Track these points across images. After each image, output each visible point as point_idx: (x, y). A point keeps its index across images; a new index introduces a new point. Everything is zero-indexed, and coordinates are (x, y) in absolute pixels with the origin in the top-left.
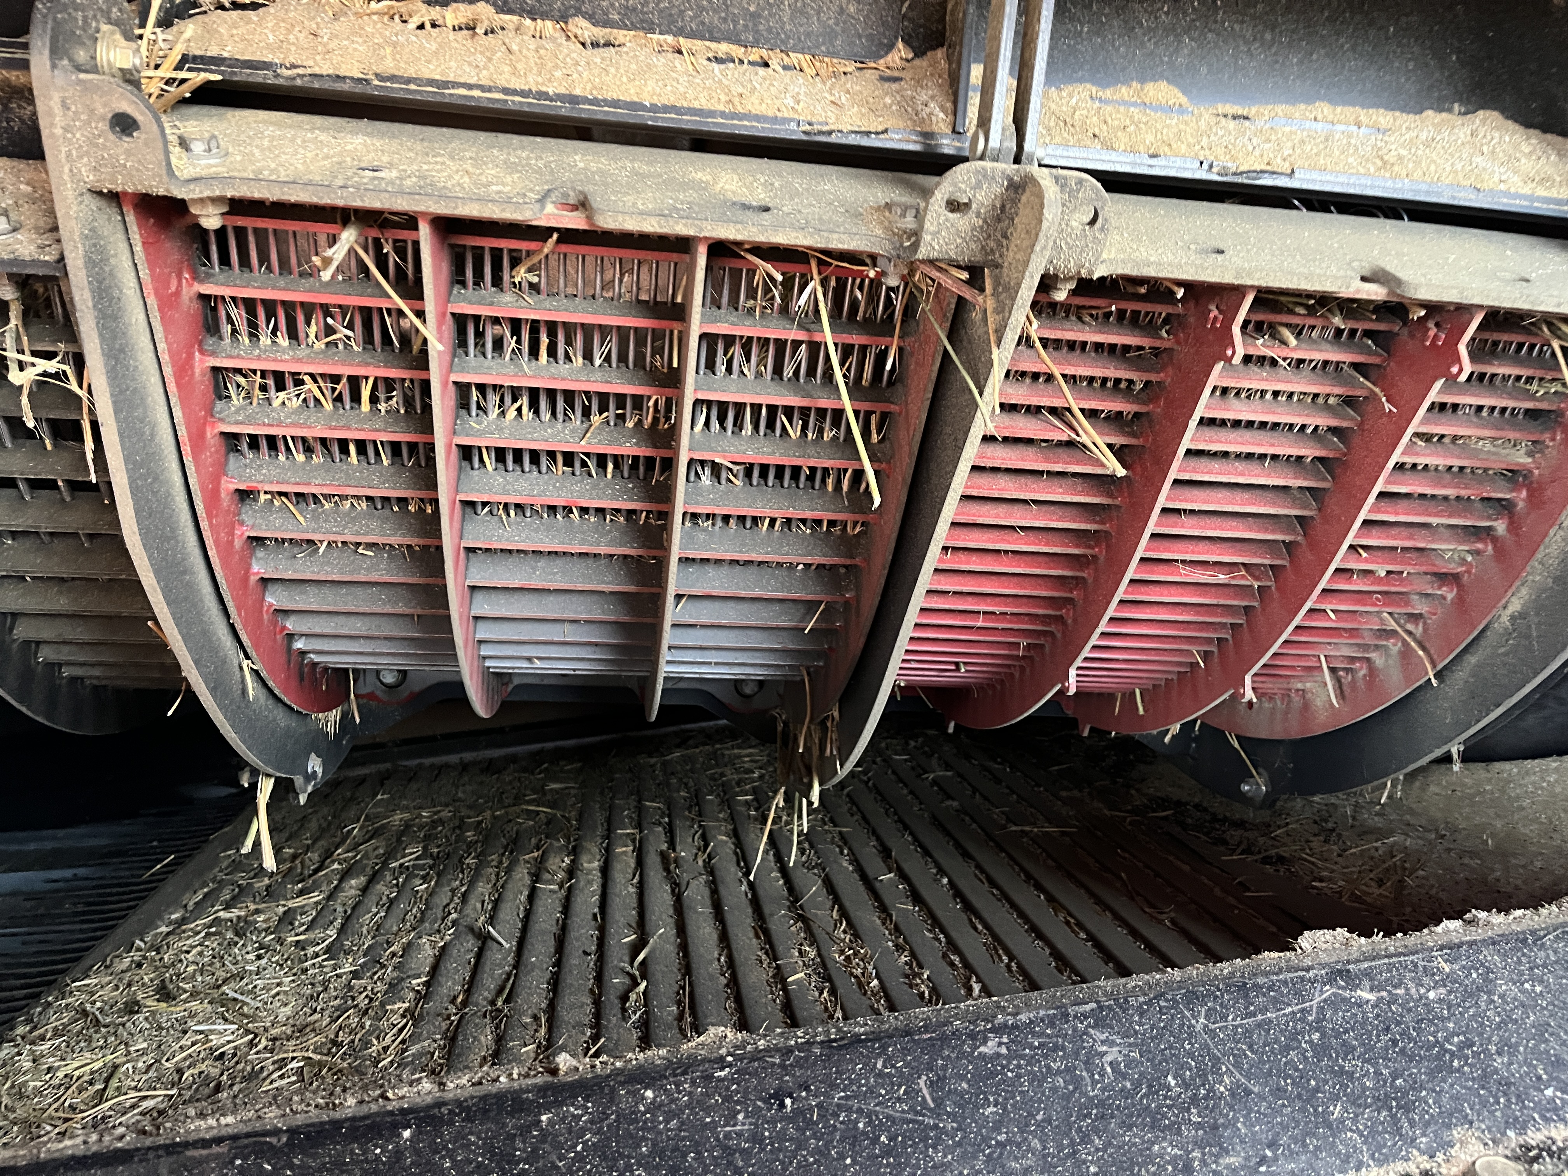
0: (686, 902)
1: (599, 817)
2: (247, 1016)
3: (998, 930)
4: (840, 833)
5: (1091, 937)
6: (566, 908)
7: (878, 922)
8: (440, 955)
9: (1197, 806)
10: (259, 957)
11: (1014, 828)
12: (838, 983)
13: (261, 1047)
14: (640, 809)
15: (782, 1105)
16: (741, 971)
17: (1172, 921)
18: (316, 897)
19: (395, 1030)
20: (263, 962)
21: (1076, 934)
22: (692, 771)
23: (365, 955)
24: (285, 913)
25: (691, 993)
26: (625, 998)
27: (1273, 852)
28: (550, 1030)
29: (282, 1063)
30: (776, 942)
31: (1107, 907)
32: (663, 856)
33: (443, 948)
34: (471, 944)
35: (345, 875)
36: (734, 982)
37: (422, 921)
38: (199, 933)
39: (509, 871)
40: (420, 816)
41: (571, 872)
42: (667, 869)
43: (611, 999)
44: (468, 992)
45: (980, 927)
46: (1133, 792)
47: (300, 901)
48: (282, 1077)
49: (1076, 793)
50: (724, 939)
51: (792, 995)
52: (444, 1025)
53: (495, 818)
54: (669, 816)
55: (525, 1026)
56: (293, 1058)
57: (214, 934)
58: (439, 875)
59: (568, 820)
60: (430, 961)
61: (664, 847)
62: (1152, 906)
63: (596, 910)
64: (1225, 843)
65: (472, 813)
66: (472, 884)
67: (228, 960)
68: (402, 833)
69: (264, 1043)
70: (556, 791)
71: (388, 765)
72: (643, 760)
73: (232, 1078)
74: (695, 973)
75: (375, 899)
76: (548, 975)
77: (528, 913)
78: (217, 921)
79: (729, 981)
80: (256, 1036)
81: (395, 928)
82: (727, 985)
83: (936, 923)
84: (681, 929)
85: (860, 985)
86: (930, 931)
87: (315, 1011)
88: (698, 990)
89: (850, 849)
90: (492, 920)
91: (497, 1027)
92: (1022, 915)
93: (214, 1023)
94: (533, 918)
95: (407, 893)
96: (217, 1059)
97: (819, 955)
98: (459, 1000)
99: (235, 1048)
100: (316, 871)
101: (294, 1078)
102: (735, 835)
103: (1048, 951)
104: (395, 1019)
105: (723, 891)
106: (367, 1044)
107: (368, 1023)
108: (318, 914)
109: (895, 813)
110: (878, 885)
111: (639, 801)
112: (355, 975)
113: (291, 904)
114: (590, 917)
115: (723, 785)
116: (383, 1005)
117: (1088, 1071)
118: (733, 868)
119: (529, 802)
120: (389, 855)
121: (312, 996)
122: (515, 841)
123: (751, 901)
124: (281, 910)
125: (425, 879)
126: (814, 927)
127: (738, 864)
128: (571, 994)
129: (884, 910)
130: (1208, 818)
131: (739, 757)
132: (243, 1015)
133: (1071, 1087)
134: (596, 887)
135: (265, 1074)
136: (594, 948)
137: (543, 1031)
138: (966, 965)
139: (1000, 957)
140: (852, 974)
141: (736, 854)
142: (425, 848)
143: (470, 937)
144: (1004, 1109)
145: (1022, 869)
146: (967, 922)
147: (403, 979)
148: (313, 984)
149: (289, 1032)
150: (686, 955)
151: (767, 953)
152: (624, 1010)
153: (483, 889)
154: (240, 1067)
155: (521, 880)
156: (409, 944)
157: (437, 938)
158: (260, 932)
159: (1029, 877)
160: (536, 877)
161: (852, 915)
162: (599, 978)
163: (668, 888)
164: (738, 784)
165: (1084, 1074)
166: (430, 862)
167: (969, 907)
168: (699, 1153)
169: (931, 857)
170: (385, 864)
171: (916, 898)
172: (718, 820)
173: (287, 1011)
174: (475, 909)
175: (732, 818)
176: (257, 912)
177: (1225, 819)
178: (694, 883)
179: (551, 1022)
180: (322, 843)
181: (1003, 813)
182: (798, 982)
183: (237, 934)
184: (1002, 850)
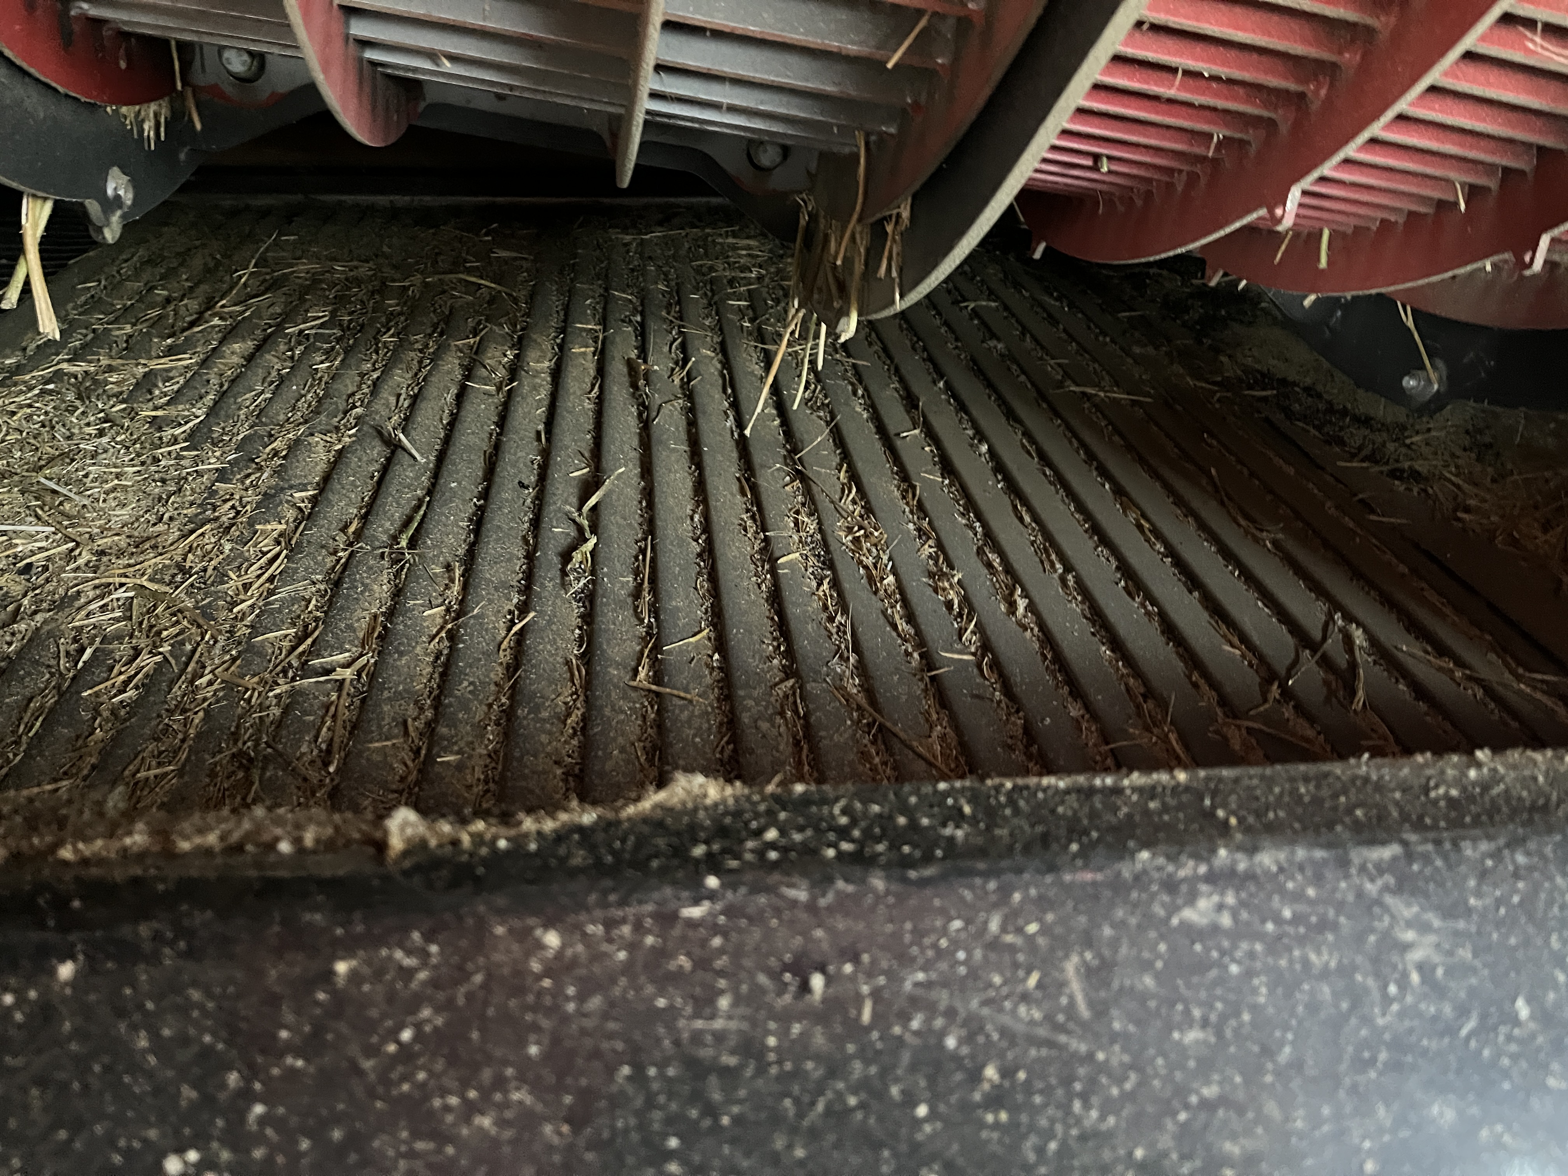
0: (655, 433)
1: (555, 302)
2: (69, 517)
3: (1052, 527)
4: (854, 366)
5: (1171, 552)
6: (502, 421)
7: (897, 494)
8: (335, 462)
9: (1307, 390)
10: (101, 433)
11: (1073, 388)
12: (843, 575)
13: (81, 561)
14: (606, 299)
15: (805, 987)
16: (720, 537)
17: (1274, 542)
18: (188, 360)
19: (264, 560)
20: (105, 440)
21: (1152, 546)
22: (674, 257)
23: (237, 450)
24: (146, 375)
25: (653, 560)
26: (566, 557)
27: (1406, 465)
28: (465, 587)
29: (106, 589)
30: (765, 503)
31: (1190, 512)
32: (630, 364)
33: (340, 452)
34: (377, 452)
35: (228, 335)
36: (709, 552)
37: (317, 412)
38: (31, 389)
39: (435, 358)
40: (332, 271)
41: (514, 371)
42: (634, 386)
43: (549, 556)
44: (365, 518)
45: (1027, 519)
46: (1224, 359)
47: (165, 363)
48: (103, 608)
49: (1150, 350)
50: (700, 489)
51: (784, 584)
52: (330, 561)
53: (426, 285)
54: (642, 314)
55: (432, 579)
56: (122, 585)
57: (50, 392)
58: (347, 351)
59: (516, 301)
60: (322, 467)
61: (634, 354)
62: (1247, 517)
63: (541, 427)
64: (1341, 442)
65: (398, 276)
66: (387, 370)
67: (60, 432)
68: (306, 290)
69: (86, 556)
70: (506, 261)
71: (300, 197)
72: (614, 234)
73: (37, 601)
74: (659, 533)
75: (261, 372)
76: (471, 509)
77: (455, 419)
78: (58, 376)
79: (703, 551)
80: (78, 545)
81: (282, 417)
82: (699, 555)
83: (971, 505)
84: (647, 470)
85: (870, 578)
86: (963, 515)
87: (160, 519)
88: (662, 560)
89: (866, 389)
90: (406, 425)
91: (397, 575)
92: (1081, 508)
93: (22, 522)
94: (459, 426)
95: (304, 369)
96: (21, 572)
97: (821, 530)
98: (352, 529)
99: (49, 559)
100: (192, 324)
101: (118, 614)
102: (723, 349)
103: (1114, 564)
104: (266, 544)
105: (702, 422)
106: (222, 577)
107: (228, 547)
108: (187, 382)
109: (925, 349)
110: (898, 443)
111: (606, 290)
112: (222, 475)
113: (154, 364)
114: (533, 435)
115: (712, 282)
116: (251, 522)
117: (1377, 975)
118: (718, 395)
119: (469, 271)
120: (287, 317)
121: (160, 499)
122: (448, 319)
123: (737, 443)
124: (141, 370)
125: (329, 354)
126: (815, 489)
127: (724, 391)
128: (497, 541)
129: (904, 476)
130: (1322, 406)
131: (734, 248)
132: (62, 513)
133: (1345, 1005)
134: (543, 394)
135: (83, 600)
136: (533, 479)
137: (456, 588)
138: (1009, 570)
139: (1053, 565)
140: (860, 562)
141: (723, 376)
142: (333, 313)
143: (377, 442)
144: (1219, 1033)
145: (1083, 445)
146: (1010, 508)
147: (282, 489)
148: (163, 481)
149: (123, 544)
150: (651, 506)
151: (753, 517)
152: (564, 573)
153: (401, 378)
154: (49, 587)
155: (449, 373)
156: (297, 441)
157: (332, 437)
158: (109, 397)
159: (1091, 457)
160: (469, 373)
161: (865, 480)
162: (536, 523)
163: (634, 410)
164: (731, 282)
165: (1371, 982)
166: (338, 332)
167: (1013, 488)
168: (639, 1069)
169: (967, 413)
170: (280, 327)
171: (947, 468)
172: (703, 327)
173: (124, 514)
174: (387, 406)
175: (720, 328)
176: (110, 369)
177: (1345, 412)
178: (666, 410)
179: (467, 574)
180: (204, 288)
181: (1059, 365)
182: (791, 565)
183: (80, 397)
184: (1058, 415)
